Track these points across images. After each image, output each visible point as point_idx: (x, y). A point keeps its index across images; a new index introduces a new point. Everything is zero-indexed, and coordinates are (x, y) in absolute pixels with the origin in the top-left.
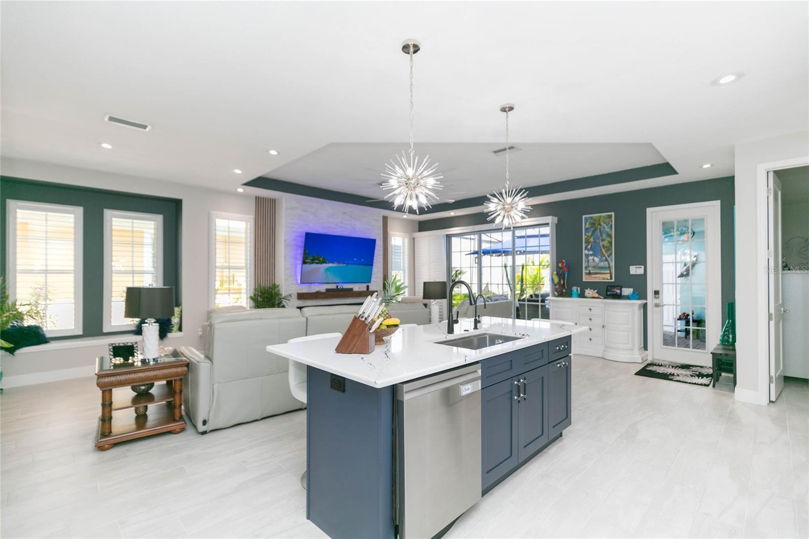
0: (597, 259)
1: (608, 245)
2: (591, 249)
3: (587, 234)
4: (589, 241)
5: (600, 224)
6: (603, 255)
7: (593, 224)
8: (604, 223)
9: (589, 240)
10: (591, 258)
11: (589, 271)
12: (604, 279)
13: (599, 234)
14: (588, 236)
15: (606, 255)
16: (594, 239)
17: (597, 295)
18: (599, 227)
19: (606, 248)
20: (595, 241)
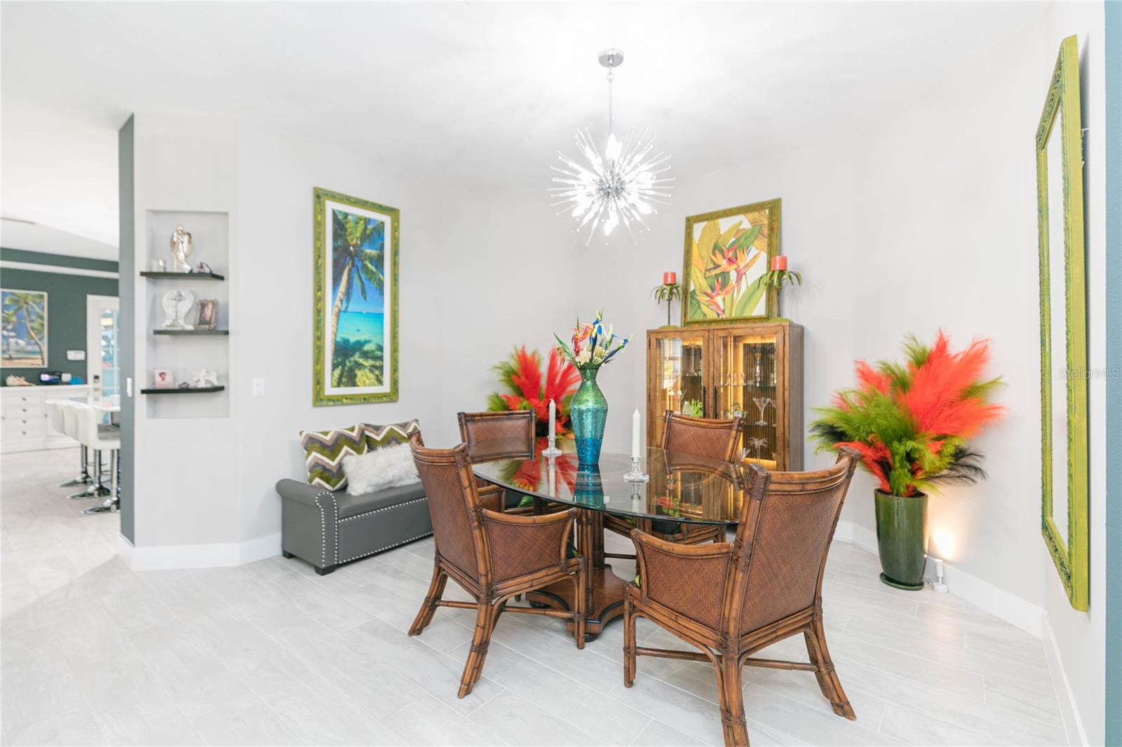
0: (22, 342)
1: (40, 328)
2: (13, 330)
3: (6, 311)
4: (10, 321)
5: (27, 303)
6: (31, 338)
7: (15, 301)
8: (35, 302)
9: (8, 319)
10: (12, 340)
11: (9, 355)
12: (32, 364)
13: (25, 314)
14: (7, 314)
15: (36, 338)
16: (17, 319)
17: (26, 383)
18: (26, 306)
19: (36, 330)
20: (20, 322)
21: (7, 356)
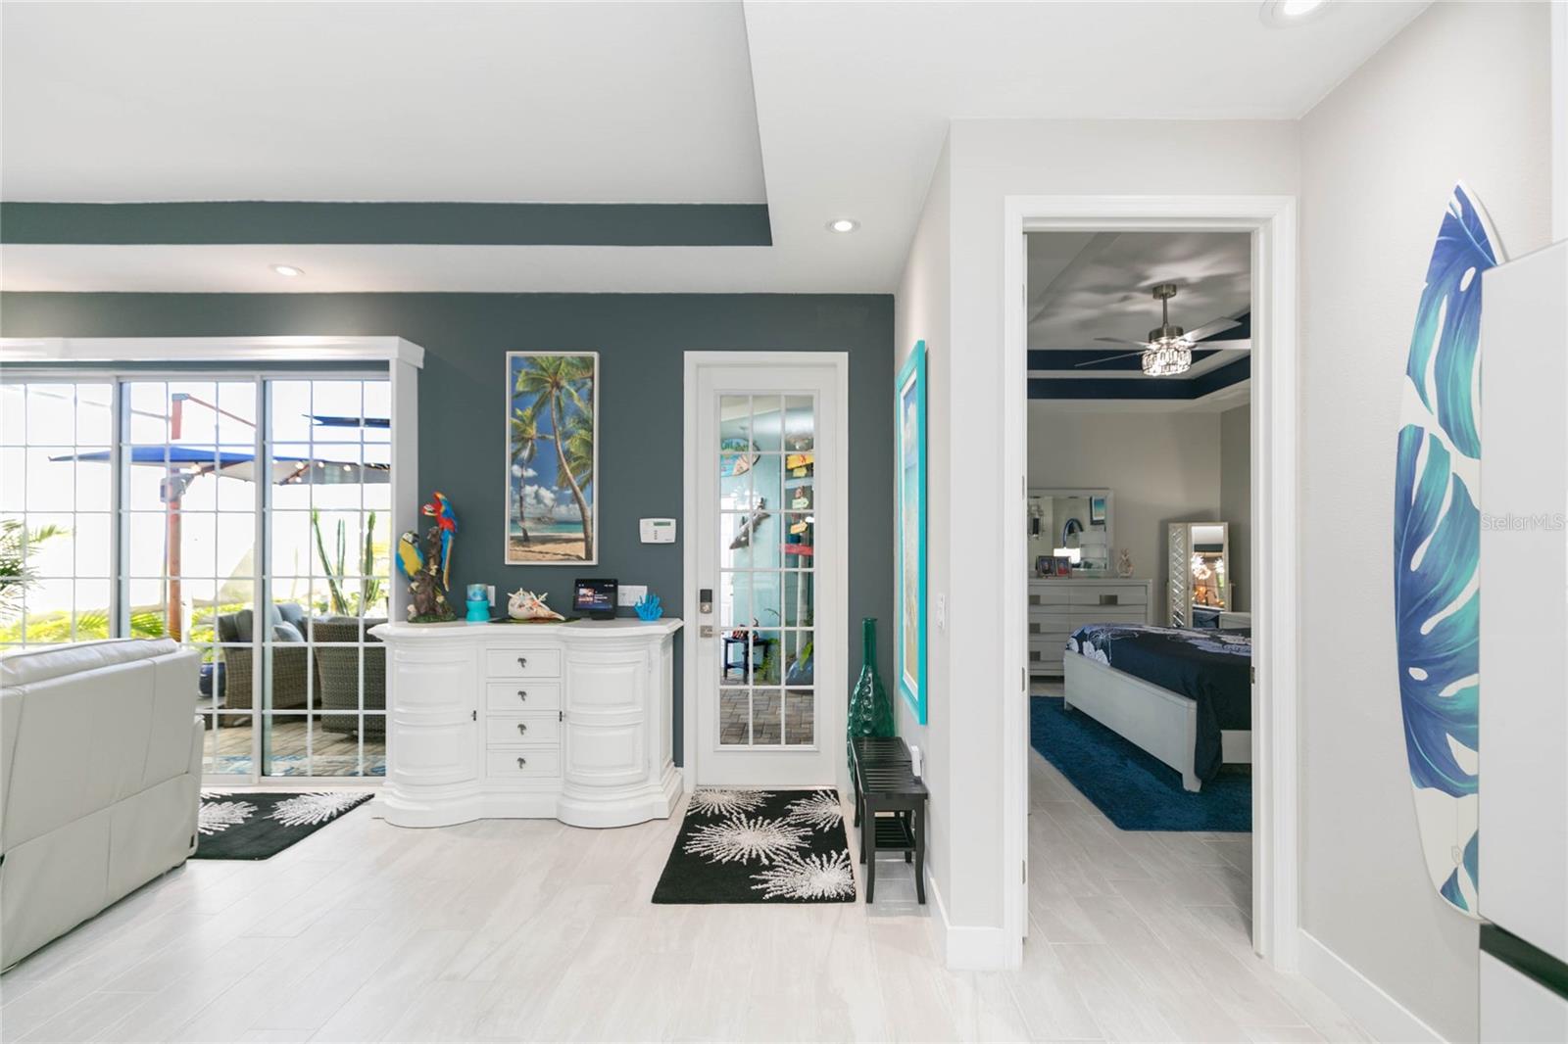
0: (547, 495)
1: (581, 453)
2: (528, 463)
3: (519, 412)
4: (526, 436)
5: (557, 385)
6: (565, 482)
7: (536, 382)
8: (572, 382)
9: (524, 431)
10: (529, 490)
11: (525, 531)
12: (567, 557)
13: (555, 415)
14: (521, 419)
15: (575, 483)
16: (539, 430)
17: (545, 611)
18: (555, 392)
19: (576, 460)
20: (543, 438)
21: (521, 534)
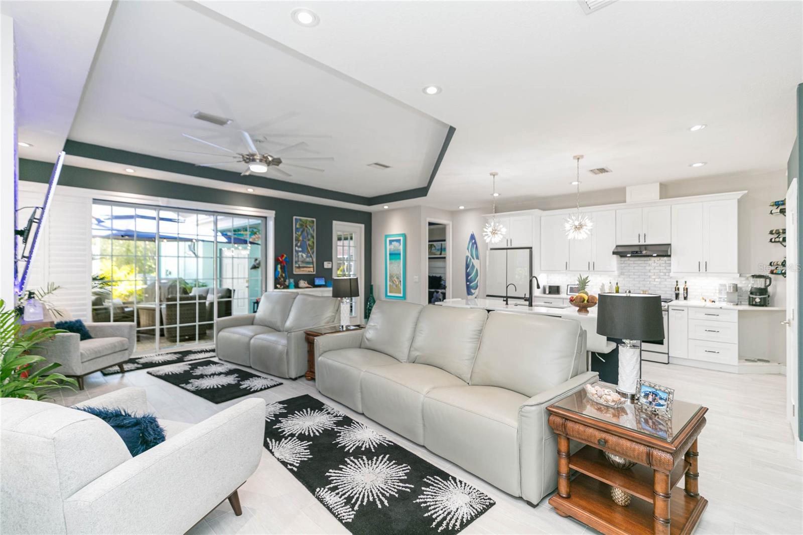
0: (304, 255)
2: (299, 247)
3: (297, 233)
5: (306, 227)
6: (308, 252)
7: (301, 225)
8: (310, 226)
9: (298, 238)
10: (300, 254)
11: (299, 265)
12: (309, 271)
13: (306, 235)
14: (298, 235)
15: (311, 252)
16: (303, 238)
17: (307, 285)
18: (306, 228)
19: (311, 246)
20: (303, 240)
21: (297, 266)
